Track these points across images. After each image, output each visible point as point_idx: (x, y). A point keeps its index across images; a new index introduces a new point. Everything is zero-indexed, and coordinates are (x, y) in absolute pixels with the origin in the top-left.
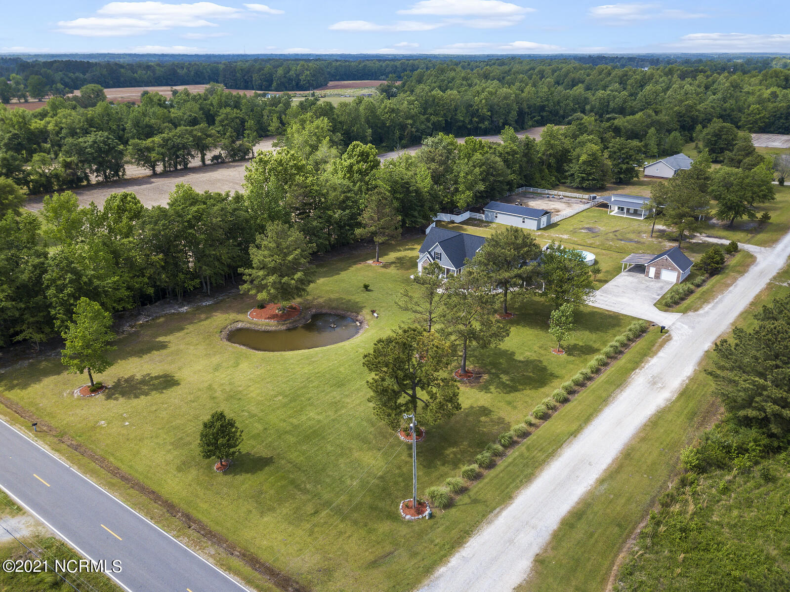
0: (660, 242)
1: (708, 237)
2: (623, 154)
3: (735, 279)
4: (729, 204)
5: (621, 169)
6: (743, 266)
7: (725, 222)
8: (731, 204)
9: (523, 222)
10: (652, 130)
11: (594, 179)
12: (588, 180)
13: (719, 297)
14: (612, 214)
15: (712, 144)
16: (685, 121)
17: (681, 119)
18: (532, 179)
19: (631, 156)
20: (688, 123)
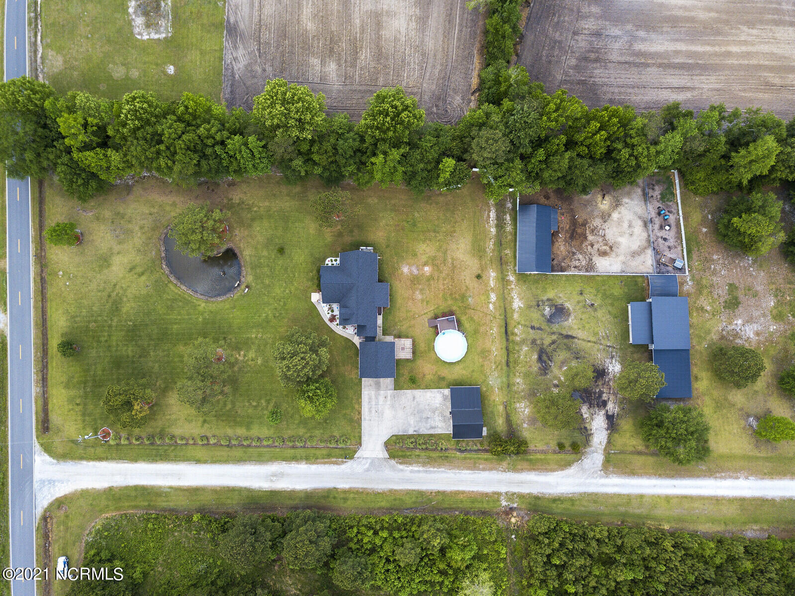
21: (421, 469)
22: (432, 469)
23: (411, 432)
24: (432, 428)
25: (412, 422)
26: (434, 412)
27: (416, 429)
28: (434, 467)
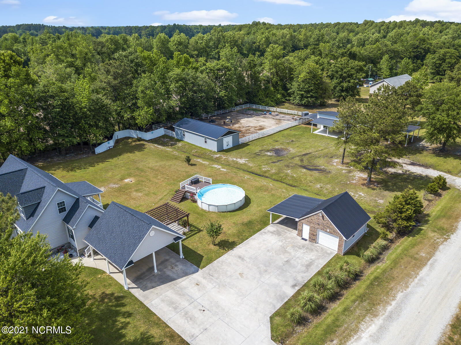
0: (350, 172)
1: (413, 164)
2: (345, 73)
3: (435, 247)
4: (438, 125)
5: (342, 87)
6: (449, 218)
7: (434, 146)
8: (441, 126)
9: (206, 142)
10: (386, 57)
11: (312, 97)
12: (307, 97)
13: (400, 296)
14: (316, 132)
15: (437, 67)
16: (418, 52)
17: (415, 50)
18: (256, 96)
19: (352, 75)
20: (421, 53)
21: (379, 321)
22: (389, 308)
23: (291, 292)
24: (308, 266)
25: (275, 281)
26: (285, 252)
27: (292, 283)
28: (388, 303)
